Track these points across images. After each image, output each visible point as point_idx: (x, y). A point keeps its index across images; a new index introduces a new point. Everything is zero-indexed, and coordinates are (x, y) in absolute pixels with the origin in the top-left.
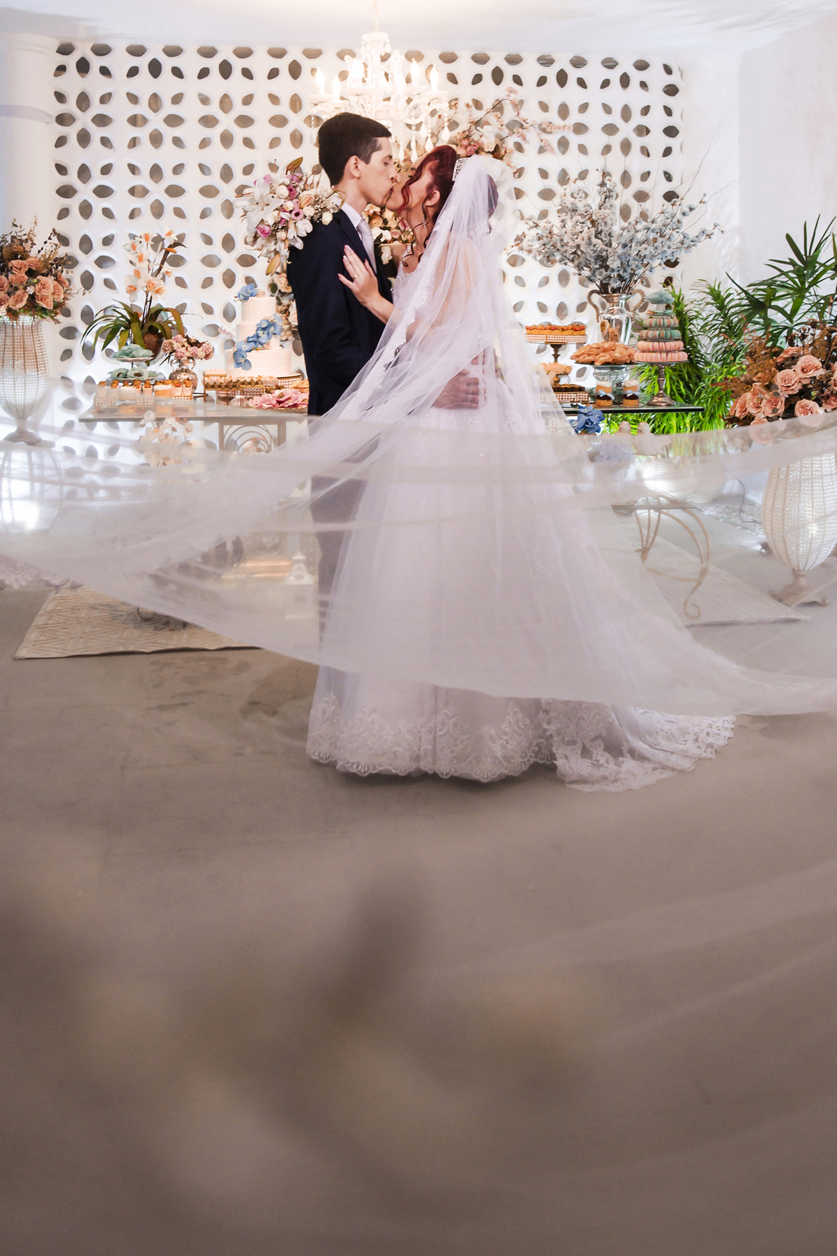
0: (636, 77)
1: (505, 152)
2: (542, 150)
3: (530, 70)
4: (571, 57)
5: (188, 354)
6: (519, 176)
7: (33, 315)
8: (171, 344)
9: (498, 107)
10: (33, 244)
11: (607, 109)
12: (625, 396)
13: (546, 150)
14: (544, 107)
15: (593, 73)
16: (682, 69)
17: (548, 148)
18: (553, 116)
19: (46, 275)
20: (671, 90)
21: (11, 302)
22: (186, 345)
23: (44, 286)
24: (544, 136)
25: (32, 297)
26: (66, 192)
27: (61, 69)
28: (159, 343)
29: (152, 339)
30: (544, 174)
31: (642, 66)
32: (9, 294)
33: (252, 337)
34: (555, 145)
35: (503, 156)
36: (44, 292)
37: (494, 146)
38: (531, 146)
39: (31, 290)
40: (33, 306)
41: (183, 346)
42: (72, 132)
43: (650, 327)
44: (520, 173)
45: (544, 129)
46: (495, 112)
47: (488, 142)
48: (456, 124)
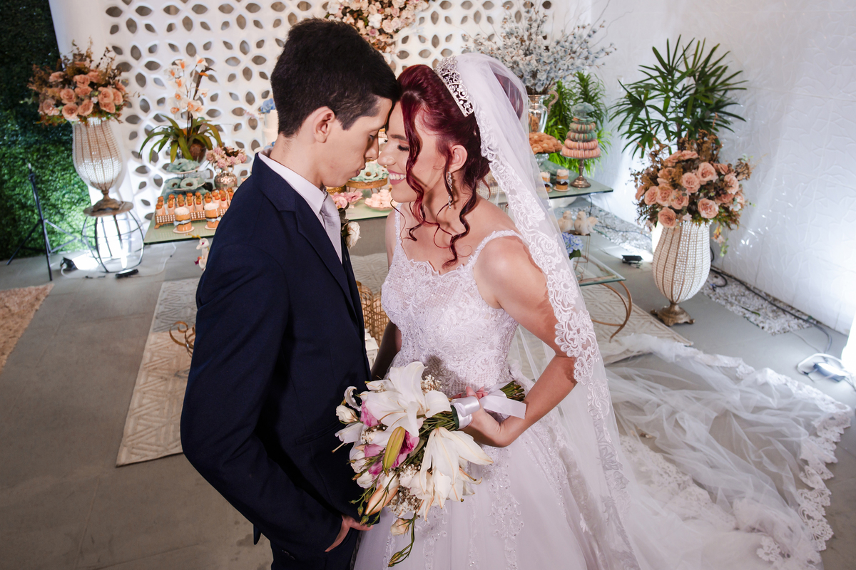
5: (228, 164)
7: (100, 117)
8: (212, 155)
10: (91, 61)
12: (559, 183)
19: (105, 86)
21: (80, 110)
22: (225, 156)
23: (105, 96)
25: (97, 105)
28: (203, 152)
29: (197, 148)
32: (77, 104)
36: (106, 101)
39: (95, 100)
40: (98, 111)
41: (223, 157)
43: (576, 131)
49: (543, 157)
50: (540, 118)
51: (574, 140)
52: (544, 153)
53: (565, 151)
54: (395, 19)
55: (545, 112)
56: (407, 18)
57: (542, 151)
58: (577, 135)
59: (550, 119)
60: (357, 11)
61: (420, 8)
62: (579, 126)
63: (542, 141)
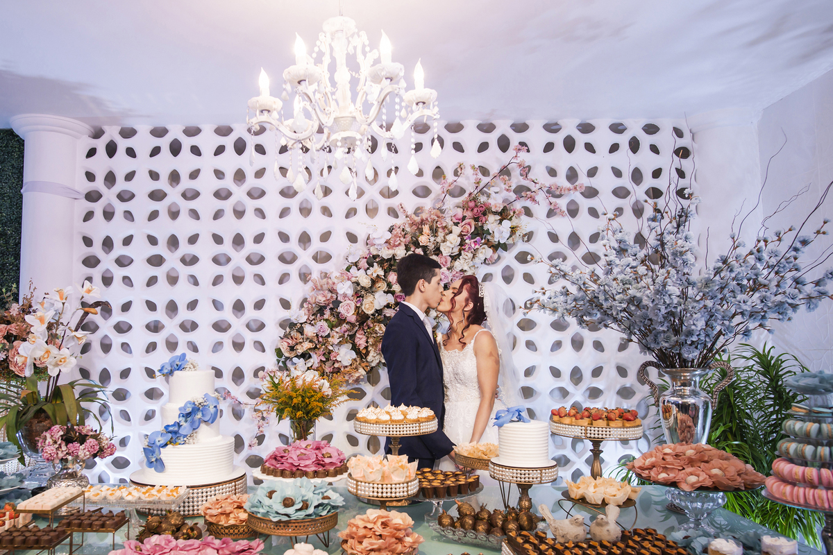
0: (646, 140)
1: (514, 212)
2: (551, 214)
3: (536, 137)
4: (578, 122)
6: (528, 241)
9: (505, 171)
11: (617, 173)
13: (555, 214)
14: (552, 172)
15: (602, 137)
16: (693, 131)
17: (558, 211)
18: (561, 181)
20: (683, 153)
24: (553, 200)
26: (91, 262)
27: (92, 153)
30: (553, 237)
31: (651, 129)
33: (172, 426)
34: (564, 209)
35: (512, 217)
37: (502, 207)
38: (540, 209)
42: (98, 207)
43: (805, 438)
44: (529, 236)
45: (553, 193)
46: (502, 177)
47: (496, 202)
48: (462, 191)
49: (713, 500)
50: (695, 419)
51: (799, 460)
52: (715, 488)
53: (772, 486)
55: (706, 404)
56: (462, 271)
57: (708, 483)
58: (809, 450)
60: (389, 260)
61: (481, 256)
62: (812, 427)
63: (707, 462)
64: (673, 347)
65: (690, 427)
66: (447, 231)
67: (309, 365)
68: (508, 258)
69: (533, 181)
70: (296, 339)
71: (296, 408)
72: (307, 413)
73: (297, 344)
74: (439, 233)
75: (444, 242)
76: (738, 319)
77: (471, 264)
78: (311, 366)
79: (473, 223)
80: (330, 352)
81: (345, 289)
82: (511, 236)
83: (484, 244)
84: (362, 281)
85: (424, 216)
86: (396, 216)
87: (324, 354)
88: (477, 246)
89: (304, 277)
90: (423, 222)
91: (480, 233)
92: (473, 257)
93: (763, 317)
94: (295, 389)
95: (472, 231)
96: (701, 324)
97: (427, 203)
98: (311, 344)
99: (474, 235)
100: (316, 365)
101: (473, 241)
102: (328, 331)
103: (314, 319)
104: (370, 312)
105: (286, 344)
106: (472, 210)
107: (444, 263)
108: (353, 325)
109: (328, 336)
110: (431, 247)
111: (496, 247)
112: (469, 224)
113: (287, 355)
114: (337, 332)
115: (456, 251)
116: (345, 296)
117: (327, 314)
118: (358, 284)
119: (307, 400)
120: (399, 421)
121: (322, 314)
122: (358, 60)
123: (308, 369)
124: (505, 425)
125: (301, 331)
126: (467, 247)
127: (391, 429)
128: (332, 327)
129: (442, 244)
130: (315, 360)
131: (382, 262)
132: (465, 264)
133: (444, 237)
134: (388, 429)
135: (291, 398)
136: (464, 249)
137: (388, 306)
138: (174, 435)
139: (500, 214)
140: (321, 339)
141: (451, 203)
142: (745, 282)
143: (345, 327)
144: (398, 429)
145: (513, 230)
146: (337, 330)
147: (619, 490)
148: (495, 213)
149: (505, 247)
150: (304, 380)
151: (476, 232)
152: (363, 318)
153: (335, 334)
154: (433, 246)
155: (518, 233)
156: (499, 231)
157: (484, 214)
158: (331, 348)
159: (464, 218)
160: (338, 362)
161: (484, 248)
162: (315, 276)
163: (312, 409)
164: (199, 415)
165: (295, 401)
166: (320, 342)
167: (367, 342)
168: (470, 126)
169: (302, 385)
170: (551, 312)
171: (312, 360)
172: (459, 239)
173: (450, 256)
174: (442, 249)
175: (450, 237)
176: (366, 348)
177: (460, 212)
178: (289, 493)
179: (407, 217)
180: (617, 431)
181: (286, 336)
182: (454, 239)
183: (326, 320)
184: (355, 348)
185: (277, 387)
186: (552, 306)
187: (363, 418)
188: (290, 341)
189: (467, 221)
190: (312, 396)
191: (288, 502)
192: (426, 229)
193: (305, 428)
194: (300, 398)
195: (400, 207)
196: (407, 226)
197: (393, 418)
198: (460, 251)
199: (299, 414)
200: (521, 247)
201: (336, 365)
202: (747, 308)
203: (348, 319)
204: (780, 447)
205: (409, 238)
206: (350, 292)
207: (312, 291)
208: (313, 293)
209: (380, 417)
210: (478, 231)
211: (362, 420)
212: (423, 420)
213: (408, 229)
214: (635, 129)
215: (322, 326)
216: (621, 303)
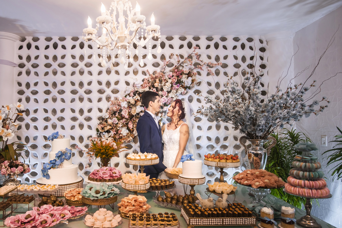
0: (248, 44)
1: (193, 74)
2: (208, 74)
3: (203, 42)
4: (220, 36)
6: (199, 85)
9: (190, 57)
11: (236, 58)
12: (285, 221)
13: (210, 74)
14: (209, 57)
16: (267, 41)
17: (211, 73)
18: (213, 61)
20: (263, 50)
24: (209, 69)
26: (21, 93)
27: (21, 47)
30: (209, 84)
31: (250, 40)
33: (53, 161)
34: (214, 72)
35: (192, 76)
37: (188, 72)
38: (204, 73)
42: (24, 70)
43: (300, 169)
44: (199, 84)
45: (209, 66)
46: (189, 59)
47: (186, 70)
48: (173, 65)
49: (265, 192)
50: (261, 159)
51: (297, 177)
52: (266, 187)
53: (287, 187)
54: (164, 97)
55: (265, 154)
56: (172, 97)
57: (263, 185)
58: (301, 173)
59: (269, 162)
61: (180, 92)
62: (303, 164)
63: (263, 177)
64: (252, 131)
65: (258, 162)
66: (166, 81)
67: (110, 135)
68: (191, 92)
69: (201, 61)
70: (104, 125)
71: (103, 154)
72: (107, 156)
73: (105, 127)
74: (163, 82)
75: (164, 86)
76: (278, 120)
77: (175, 95)
78: (111, 136)
79: (176, 78)
80: (118, 130)
81: (124, 104)
82: (192, 83)
83: (181, 87)
84: (131, 101)
85: (157, 75)
86: (146, 75)
87: (116, 131)
88: (178, 88)
89: (108, 99)
90: (156, 77)
91: (179, 82)
92: (176, 92)
93: (288, 119)
94: (102, 146)
95: (176, 81)
96: (263, 122)
97: (158, 70)
98: (110, 127)
99: (177, 83)
100: (112, 135)
101: (176, 85)
102: (117, 122)
103: (112, 117)
104: (134, 114)
105: (100, 127)
106: (176, 73)
107: (164, 94)
108: (127, 119)
109: (117, 124)
110: (159, 88)
111: (185, 88)
112: (175, 79)
113: (101, 131)
114: (121, 122)
115: (169, 89)
116: (124, 107)
117: (117, 115)
118: (129, 102)
119: (107, 151)
120: (143, 159)
121: (115, 115)
122: (127, 13)
123: (109, 137)
124: (185, 162)
125: (106, 121)
126: (174, 88)
127: (140, 163)
128: (119, 120)
129: (164, 87)
130: (112, 133)
131: (139, 94)
132: (173, 95)
133: (165, 84)
134: (139, 163)
135: (101, 150)
136: (173, 89)
137: (141, 112)
138: (53, 165)
139: (188, 74)
140: (114, 125)
141: (168, 69)
142: (282, 105)
143: (124, 120)
144: (143, 162)
145: (193, 81)
146: (121, 121)
147: (228, 188)
148: (186, 74)
149: (189, 88)
150: (106, 143)
151: (178, 82)
152: (131, 116)
153: (120, 123)
154: (160, 87)
155: (195, 82)
156: (187, 81)
157: (181, 74)
158: (118, 128)
159: (173, 76)
160: (121, 134)
161: (181, 88)
162: (112, 99)
163: (109, 154)
164: (64, 157)
165: (102, 151)
166: (114, 126)
167: (133, 126)
168: (176, 37)
169: (105, 145)
170: (205, 116)
171: (111, 133)
172: (171, 85)
173: (167, 91)
174: (164, 89)
175: (167, 84)
176: (133, 128)
177: (171, 74)
178: (98, 188)
179: (150, 75)
180: (230, 163)
181: (100, 123)
182: (168, 85)
183: (117, 117)
184: (128, 129)
185: (95, 145)
186: (205, 114)
187: (129, 158)
188: (102, 126)
189: (174, 77)
190: (109, 149)
191: (97, 192)
192: (157, 80)
193: (106, 161)
194: (104, 150)
195: (147, 71)
196: (150, 79)
197: (141, 158)
198: (171, 89)
199: (104, 156)
200: (196, 88)
201: (121, 135)
202: (282, 116)
203: (125, 117)
204: (291, 172)
205: (150, 84)
206: (126, 106)
207: (111, 105)
208: (111, 106)
209: (136, 158)
210: (178, 81)
211: (129, 159)
212: (153, 159)
213: (150, 80)
214: (243, 40)
215: (115, 120)
216: (232, 113)
